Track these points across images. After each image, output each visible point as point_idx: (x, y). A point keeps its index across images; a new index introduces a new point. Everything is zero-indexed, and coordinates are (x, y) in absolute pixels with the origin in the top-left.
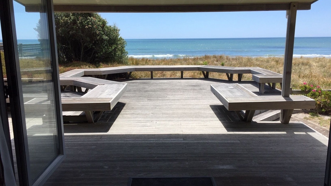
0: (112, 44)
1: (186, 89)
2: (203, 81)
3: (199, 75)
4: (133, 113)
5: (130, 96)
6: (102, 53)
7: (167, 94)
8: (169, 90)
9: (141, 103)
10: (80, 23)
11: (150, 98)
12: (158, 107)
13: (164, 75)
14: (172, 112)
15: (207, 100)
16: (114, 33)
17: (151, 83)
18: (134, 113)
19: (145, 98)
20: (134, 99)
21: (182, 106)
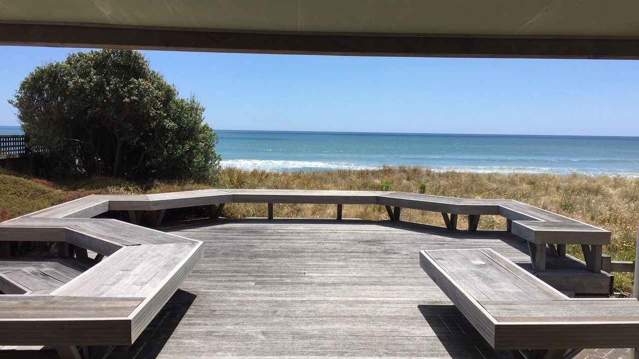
0: (187, 138)
1: (352, 252)
2: (388, 228)
3: (376, 213)
4: (210, 333)
5: (211, 269)
6: (160, 159)
7: (306, 267)
8: (310, 254)
9: (237, 295)
10: (111, 91)
11: (263, 276)
12: (281, 308)
13: (298, 211)
14: (319, 327)
15: (407, 287)
16: (191, 115)
17: (269, 231)
18: (213, 332)
19: (249, 278)
20: (221, 281)
21: (345, 307)
